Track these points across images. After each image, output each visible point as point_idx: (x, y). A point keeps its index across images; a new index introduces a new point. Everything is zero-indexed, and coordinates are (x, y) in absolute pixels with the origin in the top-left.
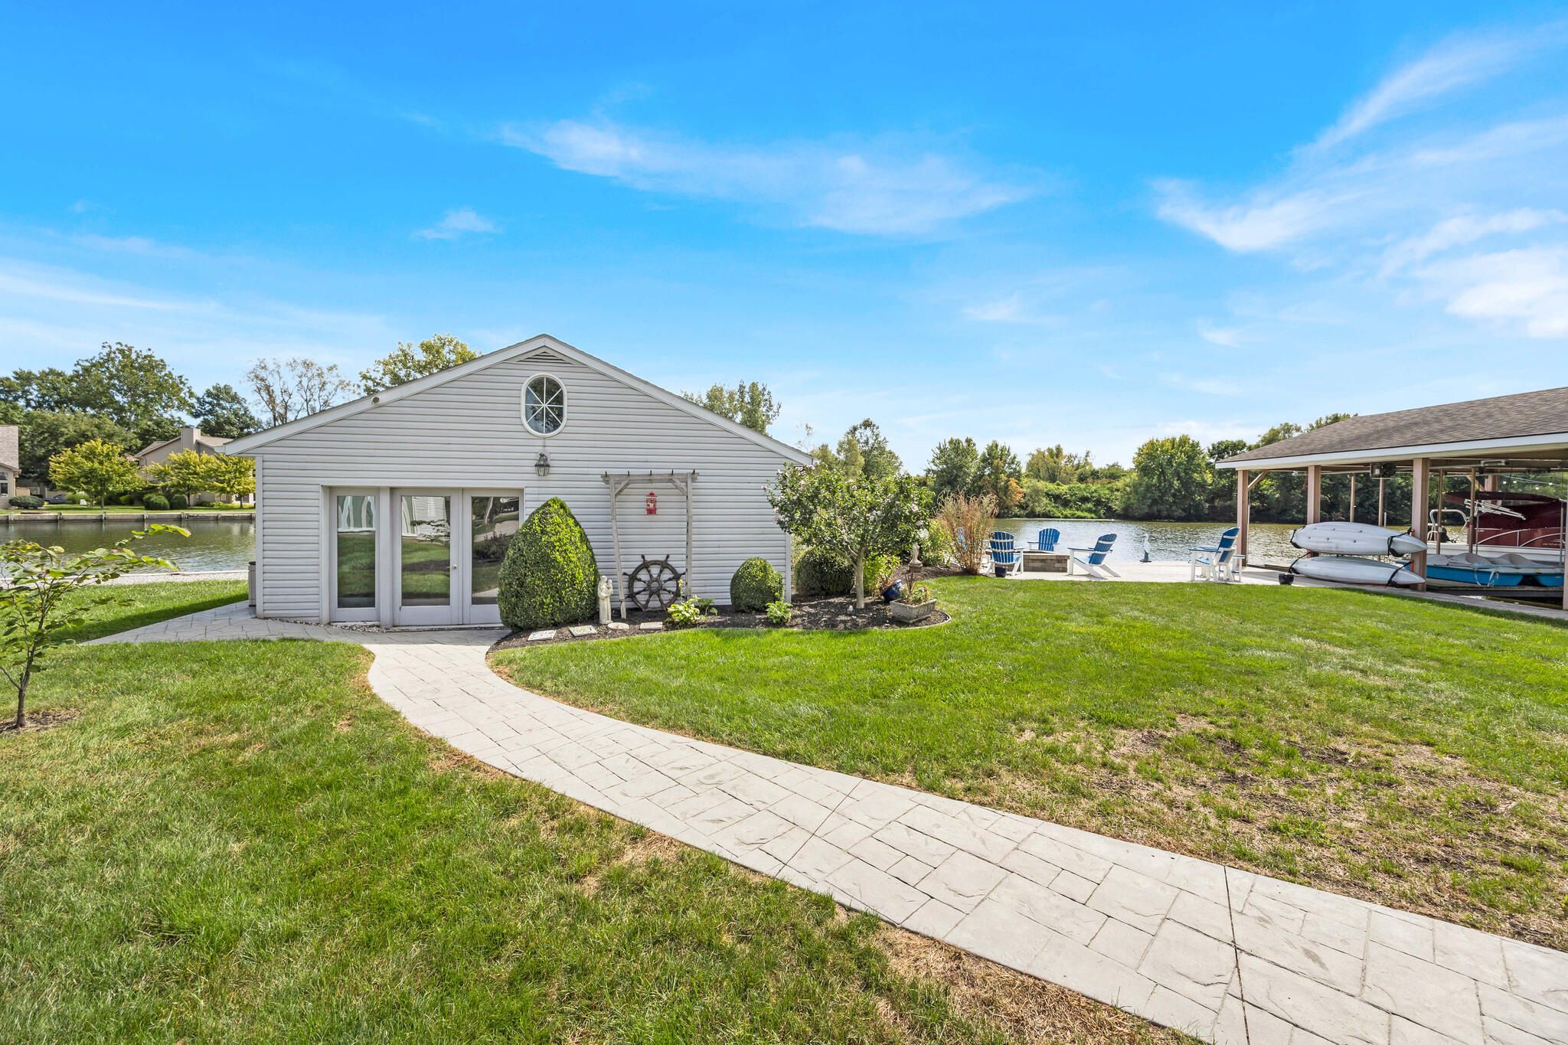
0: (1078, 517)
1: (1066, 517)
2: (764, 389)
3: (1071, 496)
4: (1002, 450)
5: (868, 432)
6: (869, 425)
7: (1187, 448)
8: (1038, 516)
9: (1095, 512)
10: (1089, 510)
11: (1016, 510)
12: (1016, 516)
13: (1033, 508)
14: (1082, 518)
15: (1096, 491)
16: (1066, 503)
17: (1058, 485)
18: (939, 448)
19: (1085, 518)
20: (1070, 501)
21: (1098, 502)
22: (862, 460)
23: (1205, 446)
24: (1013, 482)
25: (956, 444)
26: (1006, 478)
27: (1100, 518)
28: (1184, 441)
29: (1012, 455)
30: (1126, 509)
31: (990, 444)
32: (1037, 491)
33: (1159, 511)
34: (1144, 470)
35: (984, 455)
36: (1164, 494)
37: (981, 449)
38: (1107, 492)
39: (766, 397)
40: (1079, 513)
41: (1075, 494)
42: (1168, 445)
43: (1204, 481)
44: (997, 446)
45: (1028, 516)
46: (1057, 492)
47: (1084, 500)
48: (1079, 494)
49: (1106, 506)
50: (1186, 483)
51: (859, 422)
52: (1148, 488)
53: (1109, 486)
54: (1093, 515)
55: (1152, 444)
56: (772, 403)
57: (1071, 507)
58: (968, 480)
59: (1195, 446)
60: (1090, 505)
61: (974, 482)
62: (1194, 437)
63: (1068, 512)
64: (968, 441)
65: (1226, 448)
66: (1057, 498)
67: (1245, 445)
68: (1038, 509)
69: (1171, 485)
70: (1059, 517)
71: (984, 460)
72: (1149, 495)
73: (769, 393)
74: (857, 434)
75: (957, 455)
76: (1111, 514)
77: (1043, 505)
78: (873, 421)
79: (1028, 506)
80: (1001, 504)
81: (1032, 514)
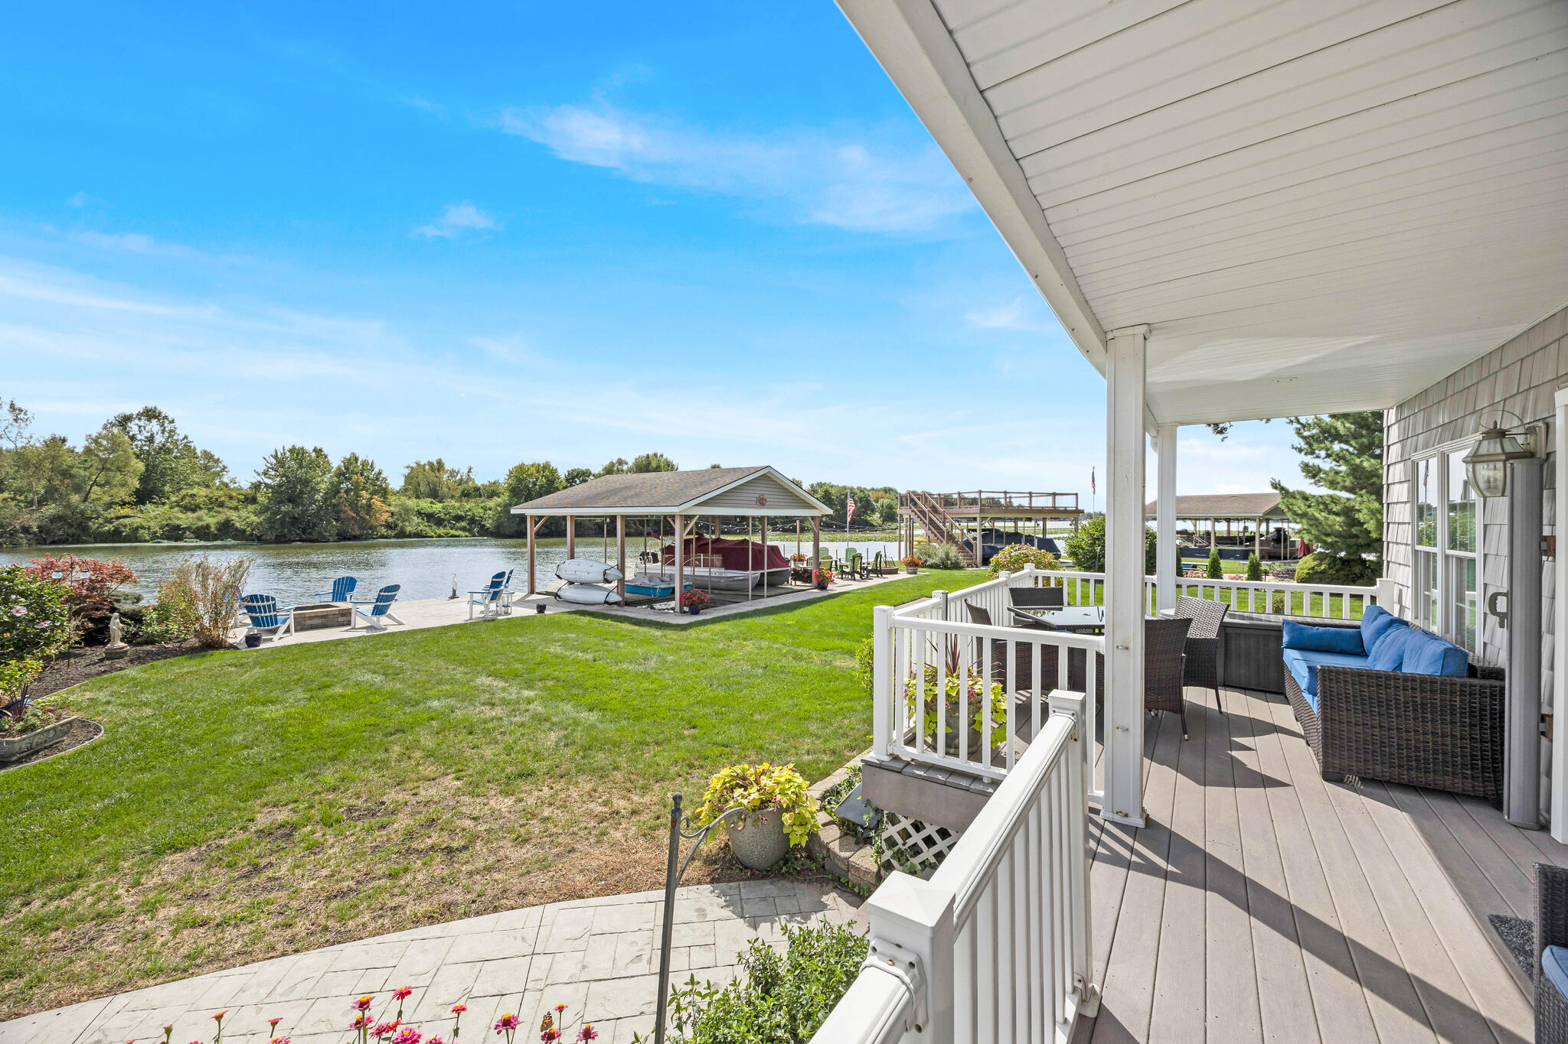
0: (452, 536)
1: (440, 536)
3: (446, 515)
4: (363, 465)
5: (154, 426)
6: (154, 416)
7: (547, 473)
8: (409, 536)
9: (469, 531)
10: (463, 529)
11: (383, 530)
12: (383, 537)
13: (402, 528)
14: (456, 536)
15: (470, 510)
16: (439, 522)
17: (432, 503)
18: (276, 457)
19: (459, 536)
20: (444, 520)
21: (472, 521)
22: (141, 466)
23: (562, 473)
24: (377, 501)
25: (298, 453)
26: (368, 496)
27: (474, 536)
28: (546, 467)
29: (376, 470)
30: (497, 527)
31: (348, 457)
32: (407, 510)
34: (514, 491)
35: (339, 468)
37: (336, 462)
38: (480, 510)
40: (453, 532)
41: (449, 513)
42: (533, 470)
44: (356, 459)
45: (397, 536)
46: (430, 511)
47: (459, 518)
48: (454, 513)
49: (480, 524)
51: (134, 409)
53: (483, 504)
54: (467, 534)
55: (521, 468)
57: (445, 526)
58: (318, 497)
59: (554, 472)
60: (463, 524)
61: (325, 500)
62: (554, 465)
63: (441, 531)
64: (318, 452)
65: (578, 474)
66: (430, 517)
67: (590, 473)
68: (408, 529)
70: (432, 537)
71: (340, 474)
74: (133, 426)
75: (301, 466)
76: (484, 532)
77: (414, 524)
78: (164, 409)
79: (396, 526)
80: (364, 524)
81: (402, 534)
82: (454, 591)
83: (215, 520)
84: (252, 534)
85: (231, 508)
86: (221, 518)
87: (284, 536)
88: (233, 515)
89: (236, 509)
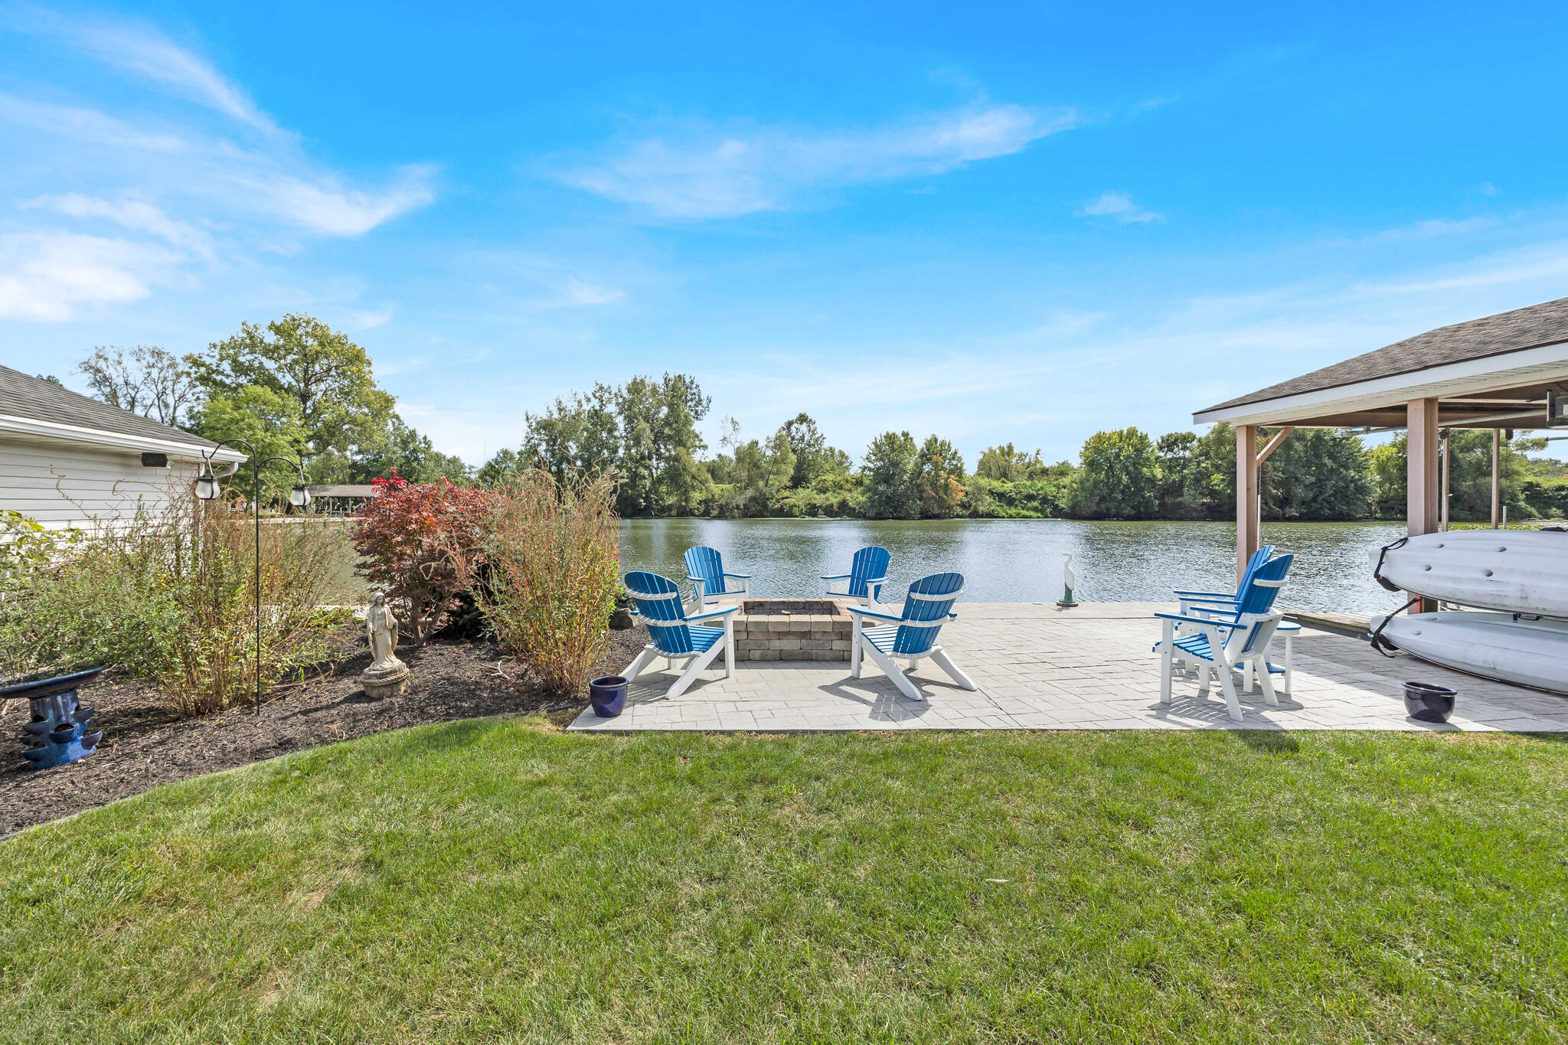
0: (1024, 517)
1: (1011, 517)
2: (692, 382)
3: (1017, 494)
4: (941, 445)
5: (804, 427)
6: (805, 420)
7: (1134, 440)
8: (982, 516)
9: (1041, 511)
10: (1035, 509)
11: (959, 510)
12: (958, 516)
13: (976, 508)
14: (1027, 517)
15: (1042, 488)
16: (1011, 502)
17: (1003, 482)
18: (874, 443)
19: (1030, 517)
20: (1015, 500)
21: (1045, 500)
22: (793, 458)
23: (1154, 439)
24: (953, 481)
25: (891, 438)
26: (946, 476)
27: (1046, 517)
28: (1132, 433)
29: (953, 450)
30: (1073, 508)
31: (929, 439)
32: (980, 489)
33: (1108, 509)
34: (1092, 465)
35: (922, 450)
36: (1112, 491)
37: (920, 444)
38: (1053, 489)
39: (695, 391)
40: (1024, 512)
41: (1020, 492)
42: (1116, 438)
43: (1154, 476)
44: (936, 440)
45: (970, 516)
46: (1001, 490)
47: (1030, 498)
48: (1025, 492)
49: (1053, 504)
50: (1136, 478)
51: (794, 417)
52: (1096, 483)
53: (1056, 482)
54: (1039, 514)
55: (1099, 438)
56: (702, 397)
57: (1016, 506)
58: (905, 478)
59: (1143, 438)
60: (1035, 504)
61: (912, 480)
62: (1141, 430)
63: (1013, 511)
64: (905, 435)
65: (1176, 440)
66: (1001, 496)
67: (1194, 437)
68: (981, 509)
69: (1120, 480)
70: (1003, 517)
71: (923, 456)
72: (1096, 492)
73: (697, 386)
74: (793, 429)
75: (893, 450)
76: (1058, 513)
77: (987, 504)
78: (810, 416)
79: (970, 505)
80: (941, 502)
81: (975, 515)
82: (1068, 592)
83: (837, 500)
84: (859, 512)
85: (846, 490)
86: (839, 498)
87: (881, 514)
88: (848, 496)
89: (850, 491)
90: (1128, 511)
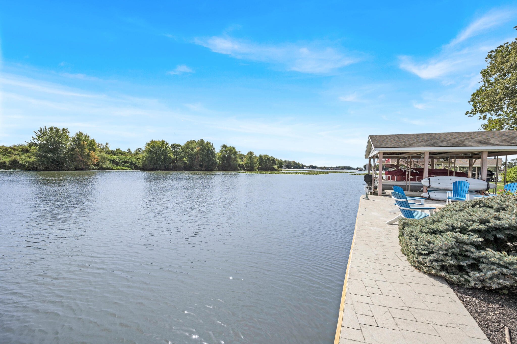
0: (124, 170)
1: (118, 169)
3: (120, 161)
4: (85, 137)
7: (164, 145)
8: (105, 169)
9: (131, 167)
10: (128, 167)
11: (93, 166)
12: (93, 169)
13: (101, 165)
14: (125, 170)
15: (130, 159)
16: (117, 164)
17: (111, 155)
18: (41, 132)
19: (127, 170)
20: (119, 163)
21: (131, 163)
23: (170, 144)
24: (93, 154)
26: (88, 151)
27: (133, 170)
28: (163, 142)
29: (91, 140)
30: (143, 166)
32: (104, 158)
33: (157, 167)
34: (150, 152)
35: (74, 138)
36: (157, 161)
38: (134, 159)
40: (124, 168)
41: (121, 160)
42: (158, 143)
43: (171, 157)
44: (82, 134)
45: (99, 169)
46: (112, 159)
47: (125, 162)
48: (123, 160)
49: (135, 165)
50: (166, 157)
52: (152, 158)
53: (135, 157)
54: (130, 169)
57: (120, 165)
58: (65, 150)
59: (166, 144)
60: (128, 165)
61: (68, 152)
62: (167, 141)
63: (119, 167)
64: (64, 129)
65: (176, 146)
66: (113, 161)
67: (180, 146)
68: (104, 166)
69: (160, 157)
70: (115, 170)
71: (75, 141)
72: (152, 161)
76: (137, 168)
77: (108, 164)
79: (99, 165)
80: (85, 163)
81: (101, 169)
83: (8, 160)
84: (29, 167)
85: (16, 154)
86: (12, 158)
87: (49, 168)
88: (18, 158)
89: (18, 155)
90: (163, 168)
